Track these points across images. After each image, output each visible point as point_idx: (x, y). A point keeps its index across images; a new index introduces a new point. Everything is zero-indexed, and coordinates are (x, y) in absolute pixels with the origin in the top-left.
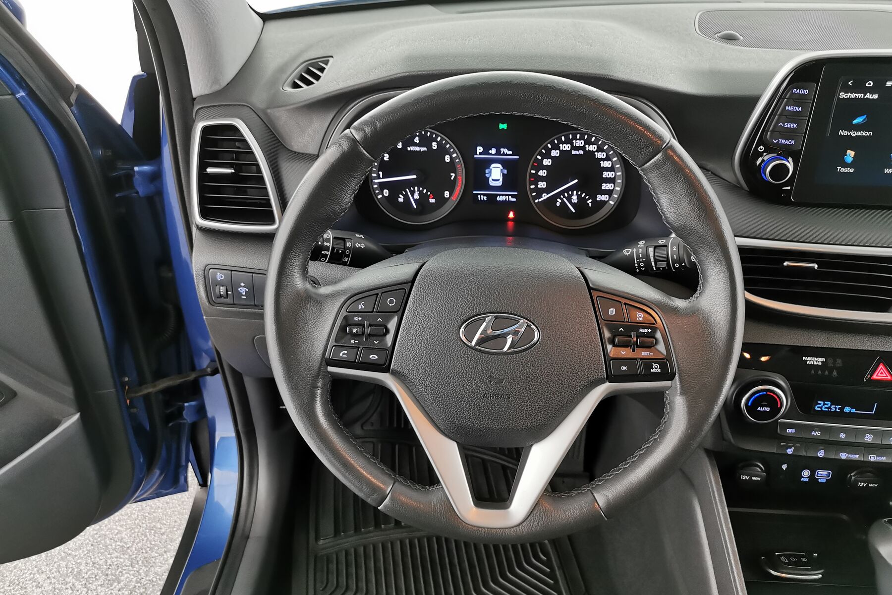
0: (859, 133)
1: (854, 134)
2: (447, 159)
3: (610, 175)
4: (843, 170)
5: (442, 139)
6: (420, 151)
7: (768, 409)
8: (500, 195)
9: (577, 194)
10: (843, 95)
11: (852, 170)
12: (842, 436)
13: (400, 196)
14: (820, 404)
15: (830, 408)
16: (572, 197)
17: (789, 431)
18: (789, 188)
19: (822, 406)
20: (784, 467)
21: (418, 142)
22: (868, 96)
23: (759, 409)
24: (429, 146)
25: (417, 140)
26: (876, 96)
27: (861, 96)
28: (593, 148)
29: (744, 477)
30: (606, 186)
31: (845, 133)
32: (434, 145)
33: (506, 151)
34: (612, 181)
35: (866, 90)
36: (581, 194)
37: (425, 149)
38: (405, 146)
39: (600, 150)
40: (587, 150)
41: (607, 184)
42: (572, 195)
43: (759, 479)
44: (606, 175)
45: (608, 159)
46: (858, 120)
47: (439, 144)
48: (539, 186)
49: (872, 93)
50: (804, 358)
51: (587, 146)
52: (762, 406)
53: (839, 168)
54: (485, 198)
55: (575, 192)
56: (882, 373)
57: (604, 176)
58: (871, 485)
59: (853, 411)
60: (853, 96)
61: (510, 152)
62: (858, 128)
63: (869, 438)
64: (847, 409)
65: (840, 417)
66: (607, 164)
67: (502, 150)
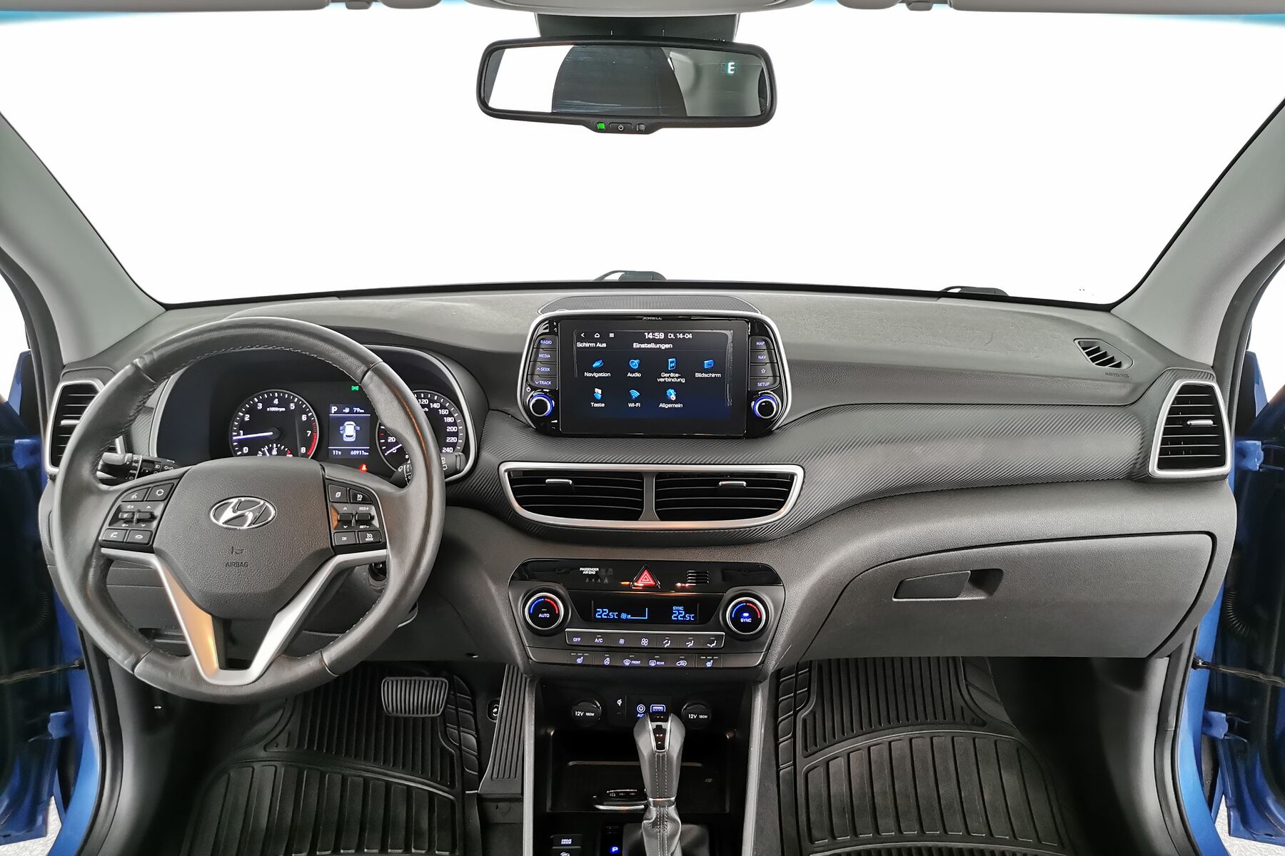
0: (601, 375)
1: (597, 375)
2: (304, 418)
3: (454, 429)
4: (596, 405)
5: (299, 400)
6: (278, 411)
7: (548, 615)
8: (353, 450)
10: (579, 345)
11: (603, 405)
12: (622, 641)
13: (260, 452)
14: (599, 611)
15: (608, 615)
17: (575, 640)
18: (556, 421)
19: (602, 613)
20: (619, 702)
21: (277, 403)
22: (598, 345)
23: (540, 615)
24: (287, 407)
25: (276, 401)
26: (604, 345)
27: (593, 345)
28: (436, 406)
29: (579, 714)
30: (449, 440)
31: (590, 375)
32: (292, 406)
33: (358, 410)
34: (455, 434)
35: (596, 341)
37: (284, 409)
38: (264, 407)
39: (443, 407)
40: (431, 407)
41: (451, 438)
43: (593, 714)
44: (450, 429)
45: (450, 415)
46: (597, 364)
47: (296, 404)
48: (389, 441)
49: (601, 343)
50: (581, 569)
51: (431, 404)
52: (543, 612)
53: (592, 403)
54: (340, 453)
56: (646, 579)
57: (448, 430)
58: (701, 717)
59: (629, 617)
60: (587, 345)
61: (363, 411)
62: (598, 370)
63: (645, 642)
64: (624, 616)
65: (617, 623)
66: (450, 420)
67: (355, 409)
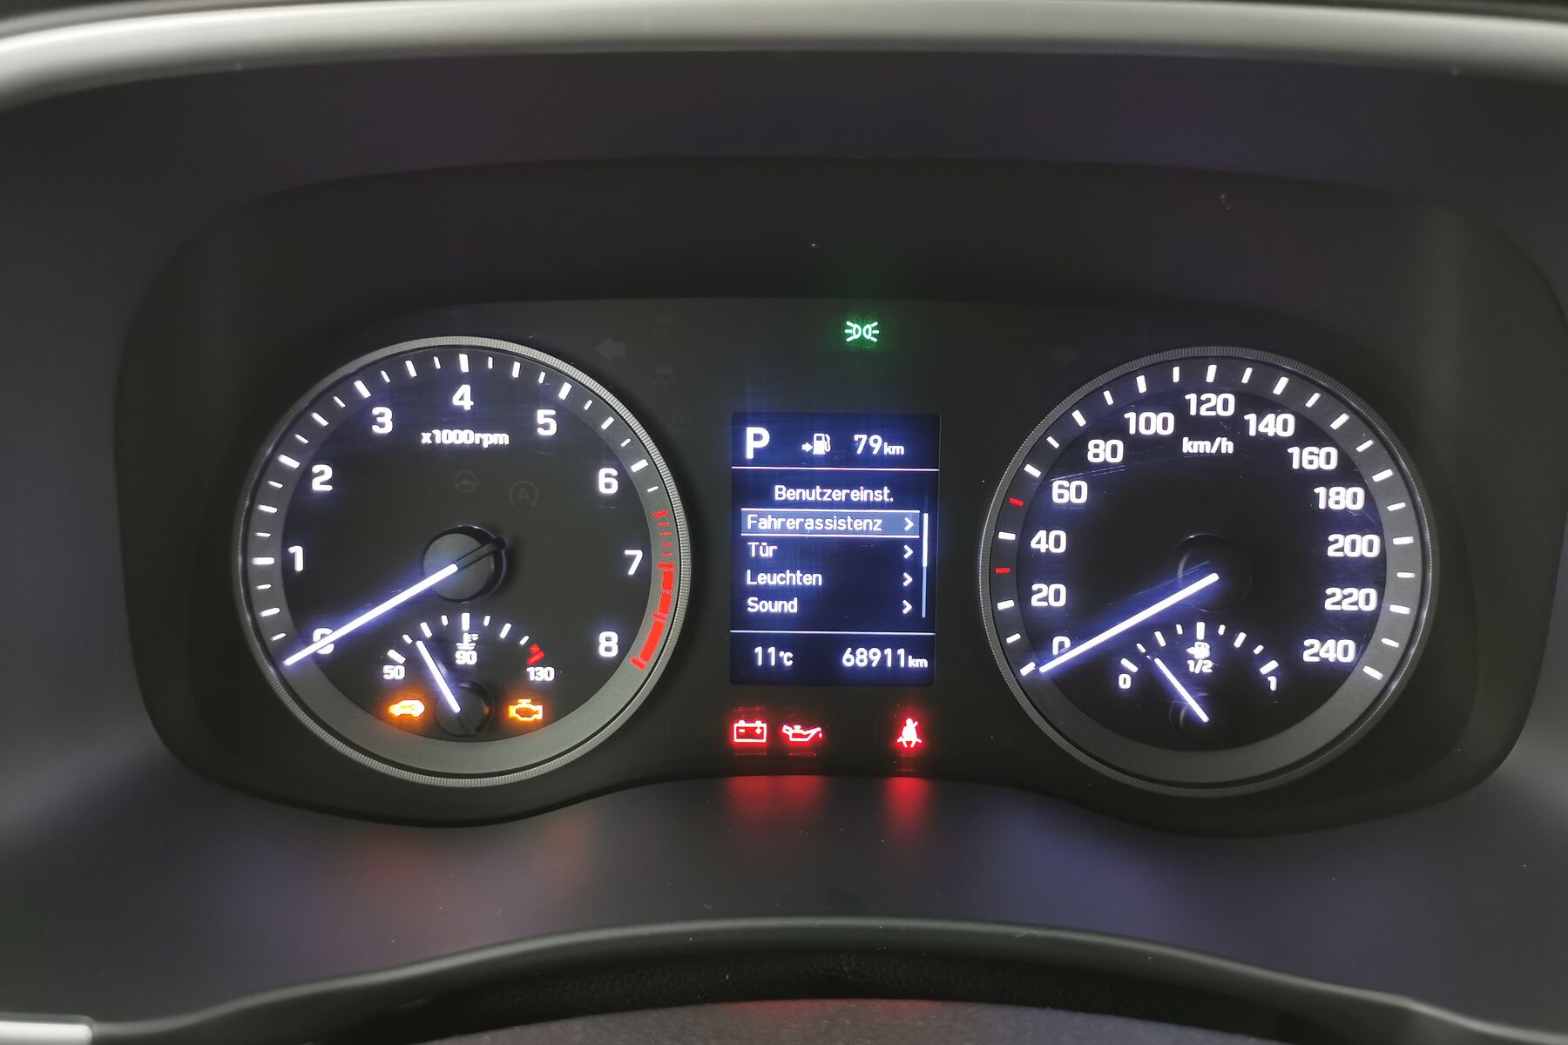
2: (607, 482)
3: (1362, 546)
5: (579, 391)
6: (476, 449)
8: (855, 643)
9: (1210, 636)
13: (392, 654)
16: (1190, 650)
21: (467, 404)
24: (522, 428)
25: (463, 398)
28: (1276, 425)
30: (1343, 599)
32: (546, 422)
33: (877, 443)
34: (1371, 573)
36: (1230, 635)
37: (502, 439)
38: (407, 426)
39: (1311, 433)
40: (1252, 433)
41: (1347, 591)
42: (1190, 639)
44: (1342, 546)
45: (1347, 473)
47: (565, 414)
48: (1035, 602)
51: (1251, 418)
54: (787, 658)
55: (1201, 628)
57: (1331, 552)
61: (899, 450)
66: (1344, 499)
67: (861, 439)
